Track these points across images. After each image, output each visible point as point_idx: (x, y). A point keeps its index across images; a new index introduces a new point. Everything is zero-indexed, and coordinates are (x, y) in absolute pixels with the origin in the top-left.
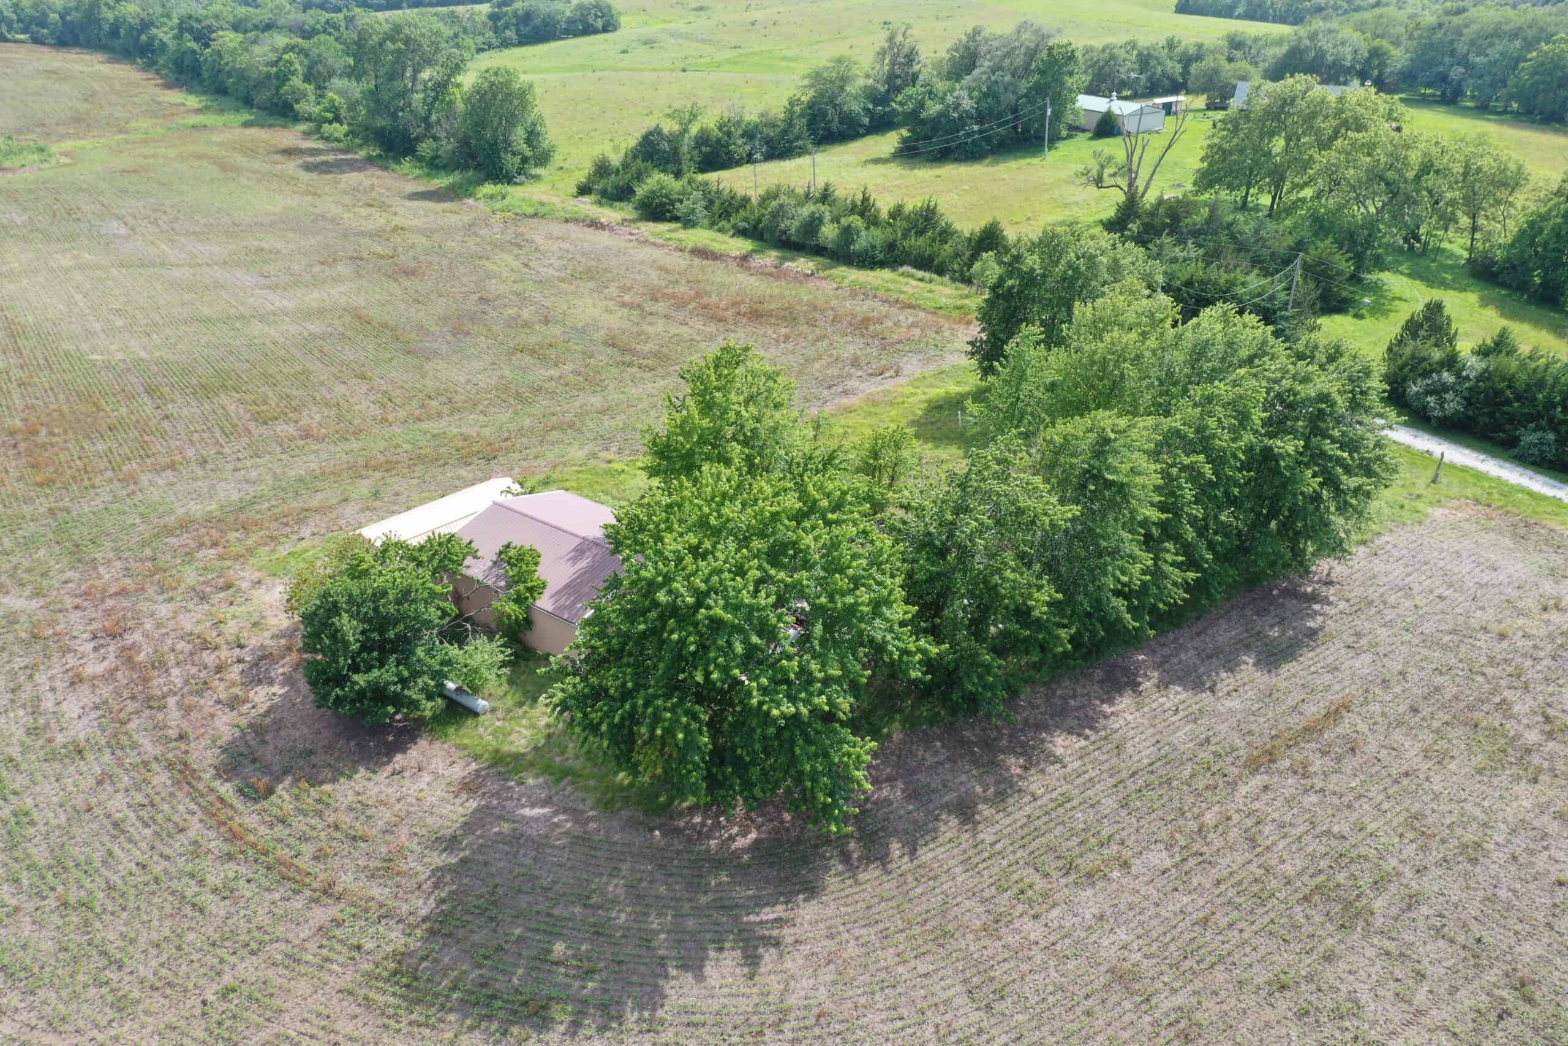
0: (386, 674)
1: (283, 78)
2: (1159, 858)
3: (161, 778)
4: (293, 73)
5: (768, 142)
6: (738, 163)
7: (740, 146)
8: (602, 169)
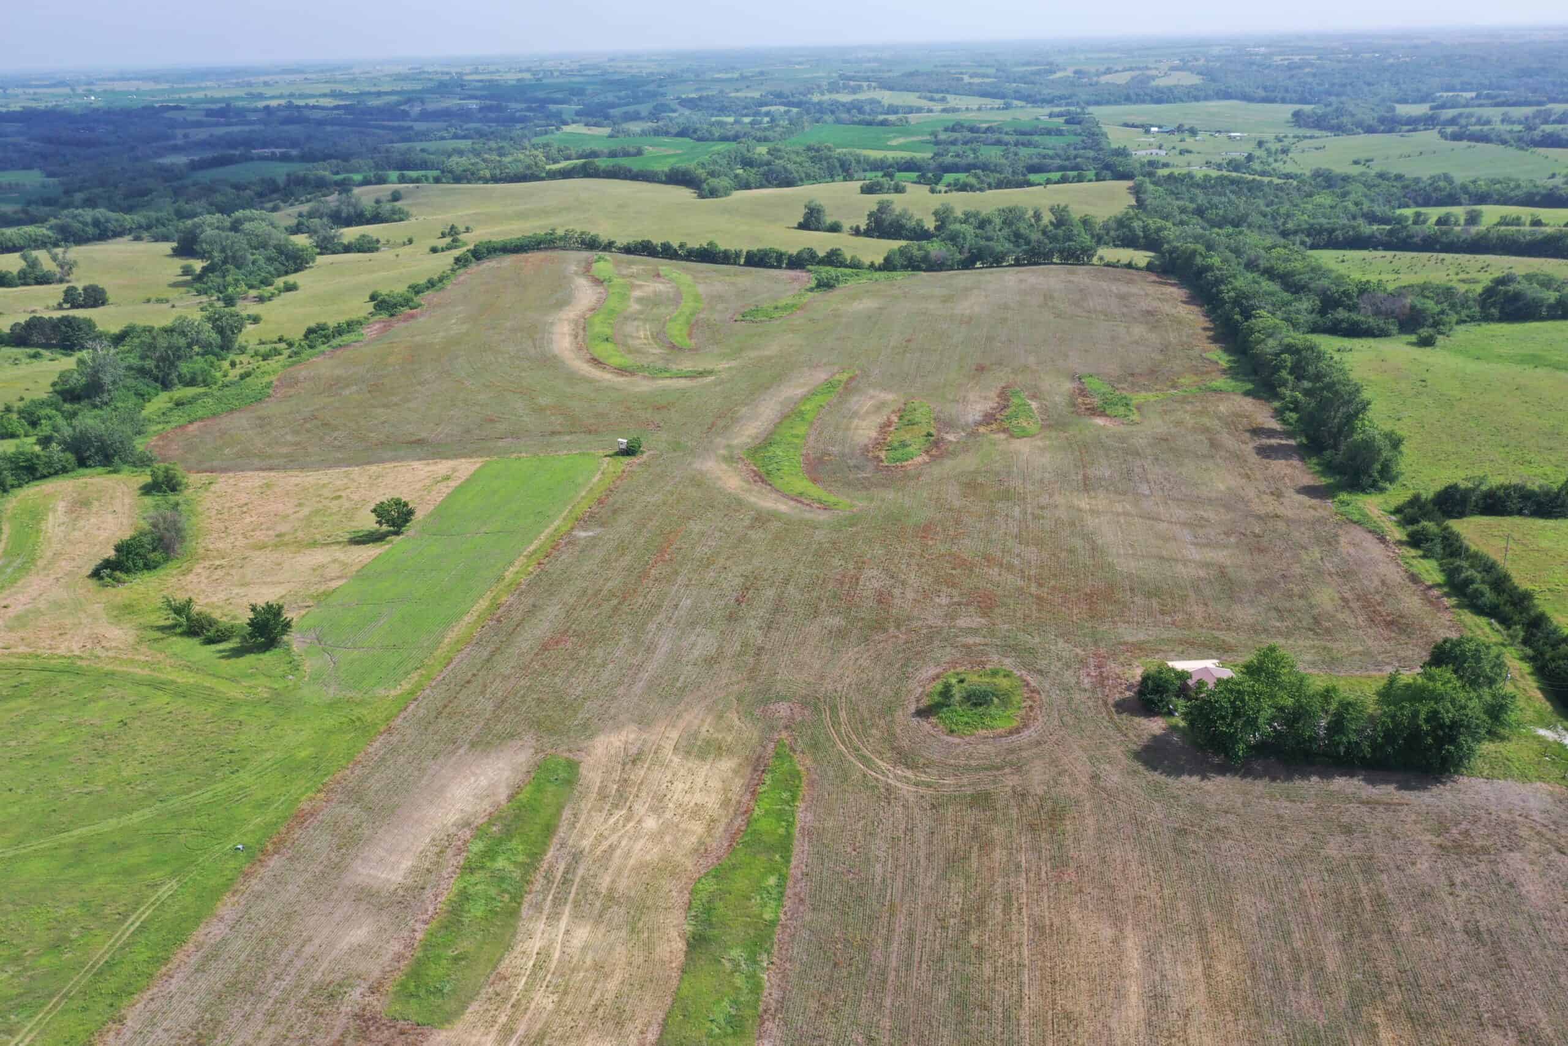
0: (1156, 698)
1: (1277, 369)
2: (1313, 805)
3: (1100, 702)
4: (1284, 368)
5: (1539, 504)
6: (1510, 514)
7: (1515, 503)
8: (1415, 501)
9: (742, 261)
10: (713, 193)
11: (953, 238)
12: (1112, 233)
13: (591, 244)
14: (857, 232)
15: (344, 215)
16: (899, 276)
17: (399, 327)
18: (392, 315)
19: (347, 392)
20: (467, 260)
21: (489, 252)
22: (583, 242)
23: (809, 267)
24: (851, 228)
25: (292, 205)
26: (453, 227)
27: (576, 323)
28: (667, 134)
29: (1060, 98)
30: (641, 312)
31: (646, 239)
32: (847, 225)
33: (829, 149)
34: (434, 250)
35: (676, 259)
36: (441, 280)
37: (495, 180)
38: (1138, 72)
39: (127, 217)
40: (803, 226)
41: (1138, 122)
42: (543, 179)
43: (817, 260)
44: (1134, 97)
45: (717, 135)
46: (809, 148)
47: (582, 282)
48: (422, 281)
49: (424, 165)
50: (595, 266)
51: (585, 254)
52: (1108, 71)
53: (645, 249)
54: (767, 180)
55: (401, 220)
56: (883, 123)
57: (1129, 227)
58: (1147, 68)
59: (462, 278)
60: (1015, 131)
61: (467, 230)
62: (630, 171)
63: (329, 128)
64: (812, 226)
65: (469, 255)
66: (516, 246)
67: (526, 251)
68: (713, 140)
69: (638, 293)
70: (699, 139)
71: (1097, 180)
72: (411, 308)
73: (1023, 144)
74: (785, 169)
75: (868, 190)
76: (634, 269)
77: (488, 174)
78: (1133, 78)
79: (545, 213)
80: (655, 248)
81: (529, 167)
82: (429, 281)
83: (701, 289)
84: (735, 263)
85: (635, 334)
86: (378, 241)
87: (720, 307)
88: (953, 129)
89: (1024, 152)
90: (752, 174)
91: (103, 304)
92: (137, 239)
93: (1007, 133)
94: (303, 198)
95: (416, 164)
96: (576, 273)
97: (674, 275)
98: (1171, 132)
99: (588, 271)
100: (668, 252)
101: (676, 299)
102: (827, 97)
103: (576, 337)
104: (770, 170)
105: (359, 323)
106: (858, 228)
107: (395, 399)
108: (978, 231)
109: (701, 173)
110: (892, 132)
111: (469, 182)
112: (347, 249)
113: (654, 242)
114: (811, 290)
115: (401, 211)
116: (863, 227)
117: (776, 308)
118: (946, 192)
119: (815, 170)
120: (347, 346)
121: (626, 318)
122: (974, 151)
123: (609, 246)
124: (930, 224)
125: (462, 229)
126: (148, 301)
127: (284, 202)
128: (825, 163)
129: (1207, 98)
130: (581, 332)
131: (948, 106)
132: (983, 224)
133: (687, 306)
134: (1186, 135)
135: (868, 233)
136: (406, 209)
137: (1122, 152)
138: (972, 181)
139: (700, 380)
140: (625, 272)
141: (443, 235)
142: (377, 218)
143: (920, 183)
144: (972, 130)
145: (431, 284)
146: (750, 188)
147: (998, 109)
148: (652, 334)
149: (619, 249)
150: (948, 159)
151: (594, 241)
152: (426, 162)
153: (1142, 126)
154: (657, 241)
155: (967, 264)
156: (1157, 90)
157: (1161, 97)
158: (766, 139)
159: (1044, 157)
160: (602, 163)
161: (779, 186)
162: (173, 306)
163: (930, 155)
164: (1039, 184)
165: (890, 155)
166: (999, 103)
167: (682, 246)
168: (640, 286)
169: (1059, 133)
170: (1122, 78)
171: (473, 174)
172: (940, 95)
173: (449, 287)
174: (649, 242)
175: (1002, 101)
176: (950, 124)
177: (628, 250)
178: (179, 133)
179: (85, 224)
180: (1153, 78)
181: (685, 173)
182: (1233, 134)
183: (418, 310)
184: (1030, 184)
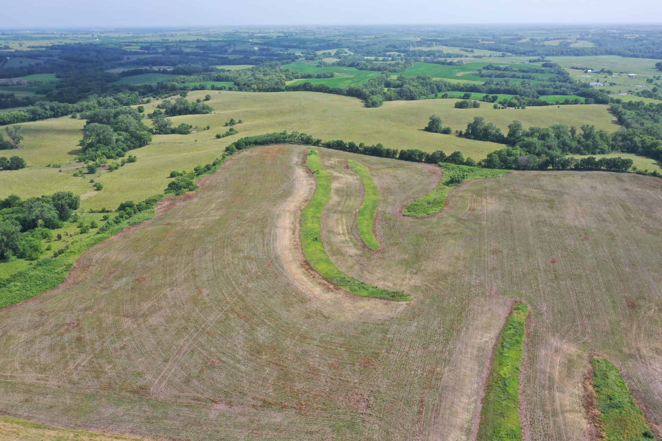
9: (398, 156)
10: (374, 104)
11: (528, 147)
12: (621, 144)
13: (307, 141)
14: (460, 135)
15: (178, 109)
16: (501, 173)
17: (180, 204)
18: (177, 194)
19: (116, 285)
20: (232, 151)
21: (246, 144)
22: (302, 139)
23: (441, 163)
24: (457, 132)
25: (157, 99)
26: (232, 120)
27: (295, 213)
28: (344, 65)
29: (529, 52)
30: (339, 203)
31: (340, 140)
32: (454, 130)
33: (429, 78)
34: (218, 137)
35: (357, 153)
36: (214, 165)
37: (259, 90)
38: (562, 40)
39: (70, 105)
40: (428, 129)
41: (579, 66)
42: (283, 91)
43: (445, 158)
44: (565, 53)
45: (369, 67)
46: (419, 78)
47: (300, 172)
48: (203, 165)
49: (226, 79)
50: (309, 158)
51: (303, 148)
52: (547, 39)
53: (339, 146)
54: (400, 95)
55: (207, 113)
56: (450, 64)
57: (631, 140)
58: (566, 39)
59: (227, 163)
60: (519, 70)
61: (240, 122)
62: (328, 88)
63: (191, 57)
64: (434, 129)
65: (234, 147)
66: (263, 141)
67: (268, 144)
68: (368, 70)
69: (335, 185)
70: (361, 69)
71: (586, 103)
72: (190, 190)
73: (527, 78)
74: (410, 90)
75: (459, 106)
76: (333, 161)
77: (256, 87)
78: (560, 43)
79: (282, 113)
80: (345, 145)
81: (277, 84)
82: (206, 167)
83: (376, 182)
84: (393, 157)
85: (336, 230)
86: (191, 127)
87: (391, 199)
88: (487, 68)
89: (533, 83)
90: (392, 91)
91: (23, 167)
92: (73, 117)
93: (515, 71)
94: (163, 96)
95: (223, 79)
96: (297, 164)
97: (358, 167)
98: (598, 73)
99: (304, 162)
100: (352, 148)
101: (362, 191)
102: (416, 48)
103: (294, 234)
104: (402, 90)
105: (155, 201)
106: (461, 132)
107: (146, 306)
108: (542, 142)
109: (366, 91)
110: (456, 69)
111: (246, 90)
112: (173, 132)
113: (345, 142)
114: (447, 184)
115: (208, 108)
116: (464, 132)
117: (429, 203)
118: (502, 108)
119: (424, 90)
120: (140, 223)
121: (329, 210)
122: (506, 82)
123: (317, 143)
124: (505, 133)
125: (237, 121)
126: (49, 166)
127: (154, 97)
128: (429, 87)
129: (601, 54)
130: (297, 225)
131: (475, 55)
132: (543, 137)
133: (370, 197)
134: (606, 74)
135: (467, 136)
136: (210, 106)
137: (586, 86)
138: (515, 101)
139: (394, 303)
140: (327, 163)
141: (226, 125)
142: (194, 112)
143: (484, 101)
144: (497, 69)
145: (208, 168)
146: (391, 100)
147: (499, 56)
148: (348, 230)
149: (324, 144)
150: (493, 87)
151: (309, 139)
152: (228, 78)
153: (582, 69)
154: (347, 141)
155: (543, 167)
156: (577, 49)
157: (578, 53)
158: (395, 71)
159: (544, 86)
160: (314, 82)
161: (406, 99)
162: (60, 171)
163: (483, 83)
164: (552, 104)
165: (462, 82)
166: (500, 53)
167: (361, 145)
168: (337, 178)
169: (542, 72)
170: (555, 43)
171: (248, 86)
172: (469, 49)
173: (218, 171)
174: (341, 141)
175: (501, 53)
176: (486, 65)
177: (328, 146)
178: (125, 57)
179: (46, 109)
180: (570, 43)
181: (357, 91)
182: (630, 75)
183: (194, 192)
184: (545, 104)
